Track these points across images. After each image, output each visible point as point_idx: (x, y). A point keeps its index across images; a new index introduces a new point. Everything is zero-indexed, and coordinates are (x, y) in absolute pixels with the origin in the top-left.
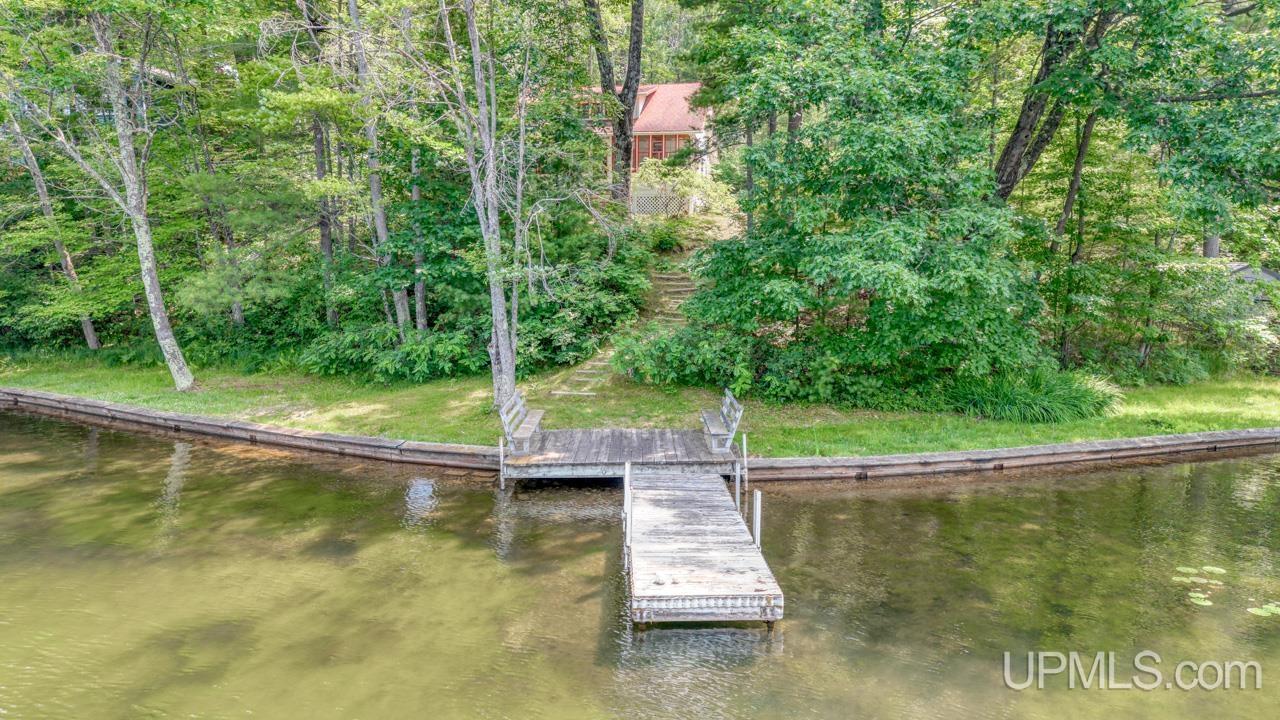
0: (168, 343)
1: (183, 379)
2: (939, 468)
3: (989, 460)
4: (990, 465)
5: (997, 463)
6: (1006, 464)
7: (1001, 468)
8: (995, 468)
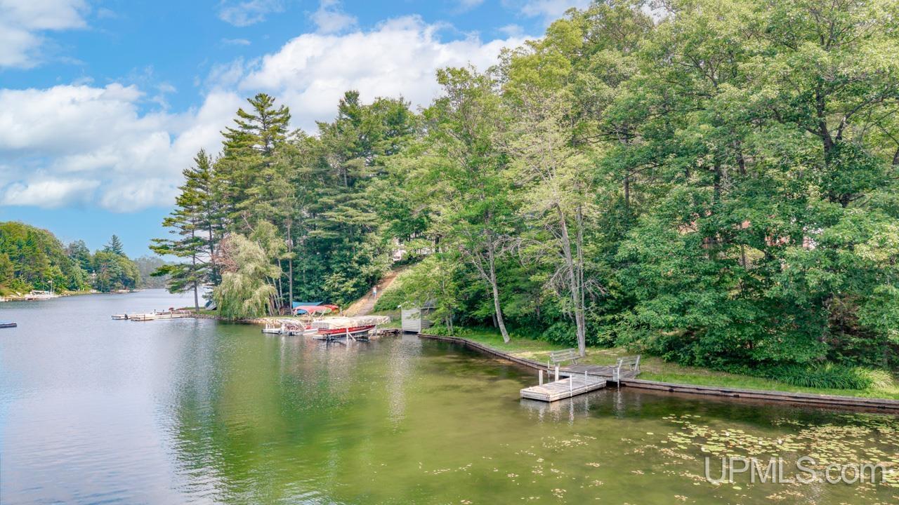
0: (502, 326)
1: (507, 339)
2: (706, 392)
3: (731, 392)
4: (732, 394)
5: (735, 394)
6: (740, 395)
7: (738, 397)
8: (735, 396)
